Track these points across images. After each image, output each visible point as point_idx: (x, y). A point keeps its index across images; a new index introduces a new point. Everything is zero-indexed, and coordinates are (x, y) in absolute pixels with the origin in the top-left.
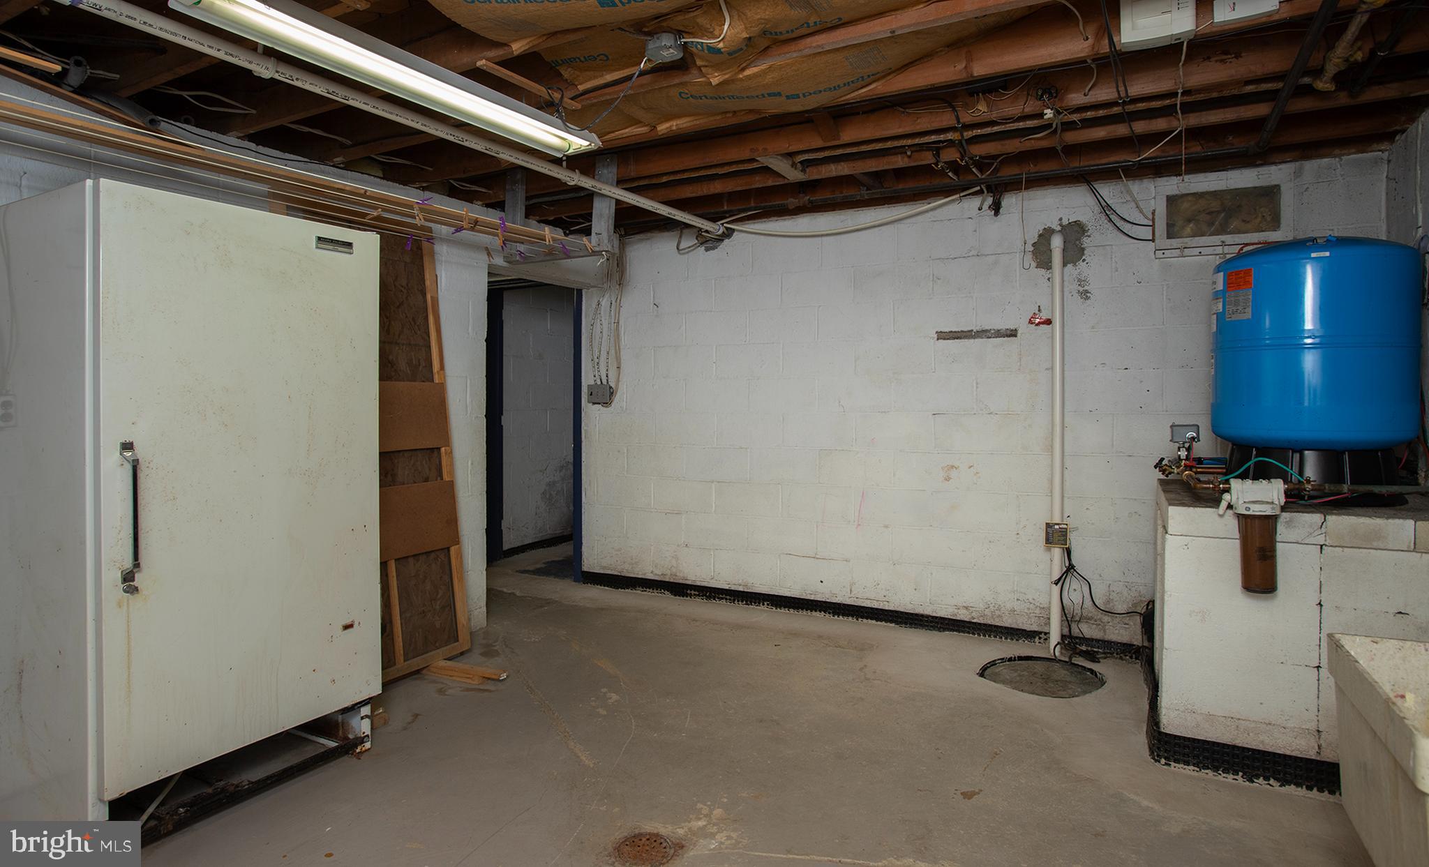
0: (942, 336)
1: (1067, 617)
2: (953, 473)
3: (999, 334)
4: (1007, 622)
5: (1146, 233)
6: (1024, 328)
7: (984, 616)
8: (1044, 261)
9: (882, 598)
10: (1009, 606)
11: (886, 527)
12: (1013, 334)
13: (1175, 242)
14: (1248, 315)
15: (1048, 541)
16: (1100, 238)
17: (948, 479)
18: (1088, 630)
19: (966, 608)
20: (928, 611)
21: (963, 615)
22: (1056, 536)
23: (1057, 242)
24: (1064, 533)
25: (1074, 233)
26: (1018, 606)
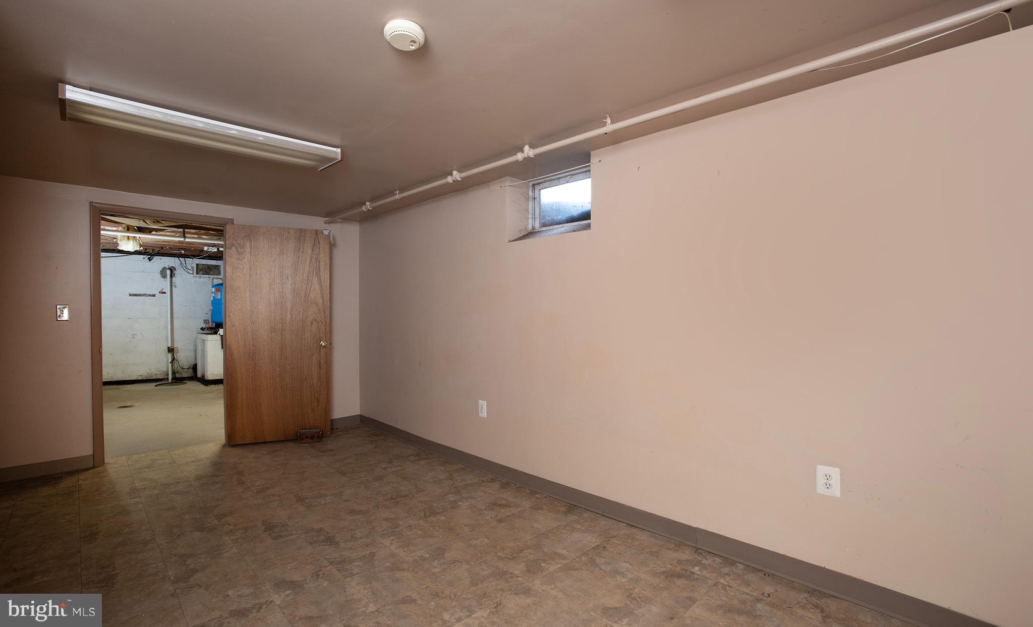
0: (131, 295)
1: (174, 373)
2: (135, 336)
3: (150, 295)
4: (154, 377)
5: (191, 272)
6: (158, 294)
7: (147, 377)
8: (164, 276)
9: (110, 378)
10: (155, 373)
11: (111, 355)
12: (154, 296)
13: (198, 275)
14: (220, 298)
15: (169, 352)
16: (179, 272)
17: (133, 338)
18: (177, 375)
19: (141, 376)
20: (128, 379)
21: (140, 378)
22: (171, 350)
23: (168, 272)
24: (173, 349)
25: (172, 270)
26: (157, 373)
